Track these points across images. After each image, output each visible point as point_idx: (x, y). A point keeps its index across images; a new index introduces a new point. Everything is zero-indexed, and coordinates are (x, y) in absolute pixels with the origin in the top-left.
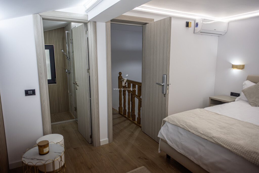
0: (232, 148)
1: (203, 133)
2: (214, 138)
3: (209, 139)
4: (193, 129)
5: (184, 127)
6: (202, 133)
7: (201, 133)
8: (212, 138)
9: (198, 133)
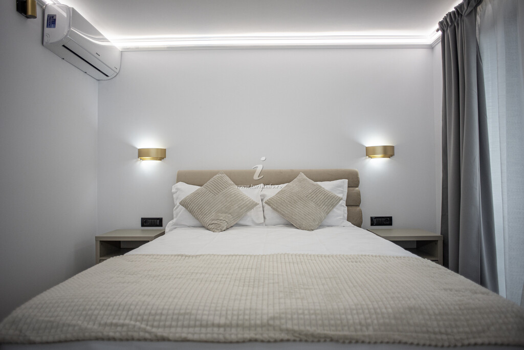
0: (352, 328)
1: (228, 322)
2: (277, 322)
3: (262, 334)
4: (174, 324)
5: (125, 329)
6: (223, 321)
7: (219, 326)
8: (271, 322)
9: (203, 330)
